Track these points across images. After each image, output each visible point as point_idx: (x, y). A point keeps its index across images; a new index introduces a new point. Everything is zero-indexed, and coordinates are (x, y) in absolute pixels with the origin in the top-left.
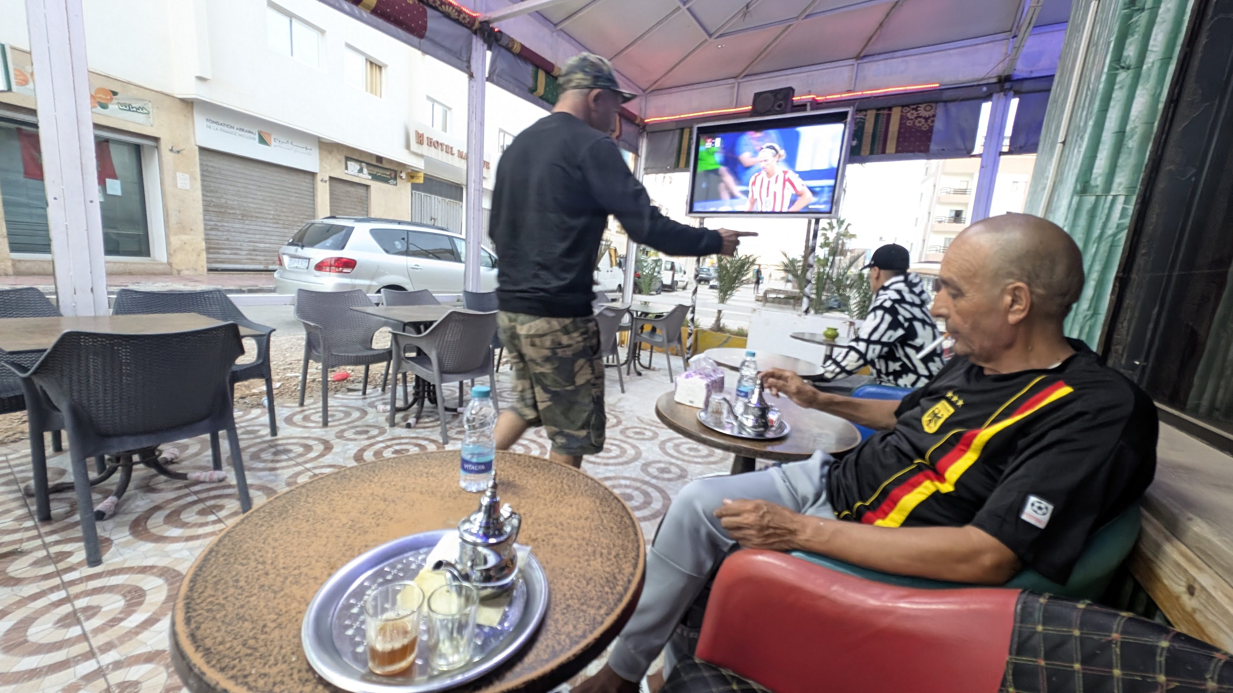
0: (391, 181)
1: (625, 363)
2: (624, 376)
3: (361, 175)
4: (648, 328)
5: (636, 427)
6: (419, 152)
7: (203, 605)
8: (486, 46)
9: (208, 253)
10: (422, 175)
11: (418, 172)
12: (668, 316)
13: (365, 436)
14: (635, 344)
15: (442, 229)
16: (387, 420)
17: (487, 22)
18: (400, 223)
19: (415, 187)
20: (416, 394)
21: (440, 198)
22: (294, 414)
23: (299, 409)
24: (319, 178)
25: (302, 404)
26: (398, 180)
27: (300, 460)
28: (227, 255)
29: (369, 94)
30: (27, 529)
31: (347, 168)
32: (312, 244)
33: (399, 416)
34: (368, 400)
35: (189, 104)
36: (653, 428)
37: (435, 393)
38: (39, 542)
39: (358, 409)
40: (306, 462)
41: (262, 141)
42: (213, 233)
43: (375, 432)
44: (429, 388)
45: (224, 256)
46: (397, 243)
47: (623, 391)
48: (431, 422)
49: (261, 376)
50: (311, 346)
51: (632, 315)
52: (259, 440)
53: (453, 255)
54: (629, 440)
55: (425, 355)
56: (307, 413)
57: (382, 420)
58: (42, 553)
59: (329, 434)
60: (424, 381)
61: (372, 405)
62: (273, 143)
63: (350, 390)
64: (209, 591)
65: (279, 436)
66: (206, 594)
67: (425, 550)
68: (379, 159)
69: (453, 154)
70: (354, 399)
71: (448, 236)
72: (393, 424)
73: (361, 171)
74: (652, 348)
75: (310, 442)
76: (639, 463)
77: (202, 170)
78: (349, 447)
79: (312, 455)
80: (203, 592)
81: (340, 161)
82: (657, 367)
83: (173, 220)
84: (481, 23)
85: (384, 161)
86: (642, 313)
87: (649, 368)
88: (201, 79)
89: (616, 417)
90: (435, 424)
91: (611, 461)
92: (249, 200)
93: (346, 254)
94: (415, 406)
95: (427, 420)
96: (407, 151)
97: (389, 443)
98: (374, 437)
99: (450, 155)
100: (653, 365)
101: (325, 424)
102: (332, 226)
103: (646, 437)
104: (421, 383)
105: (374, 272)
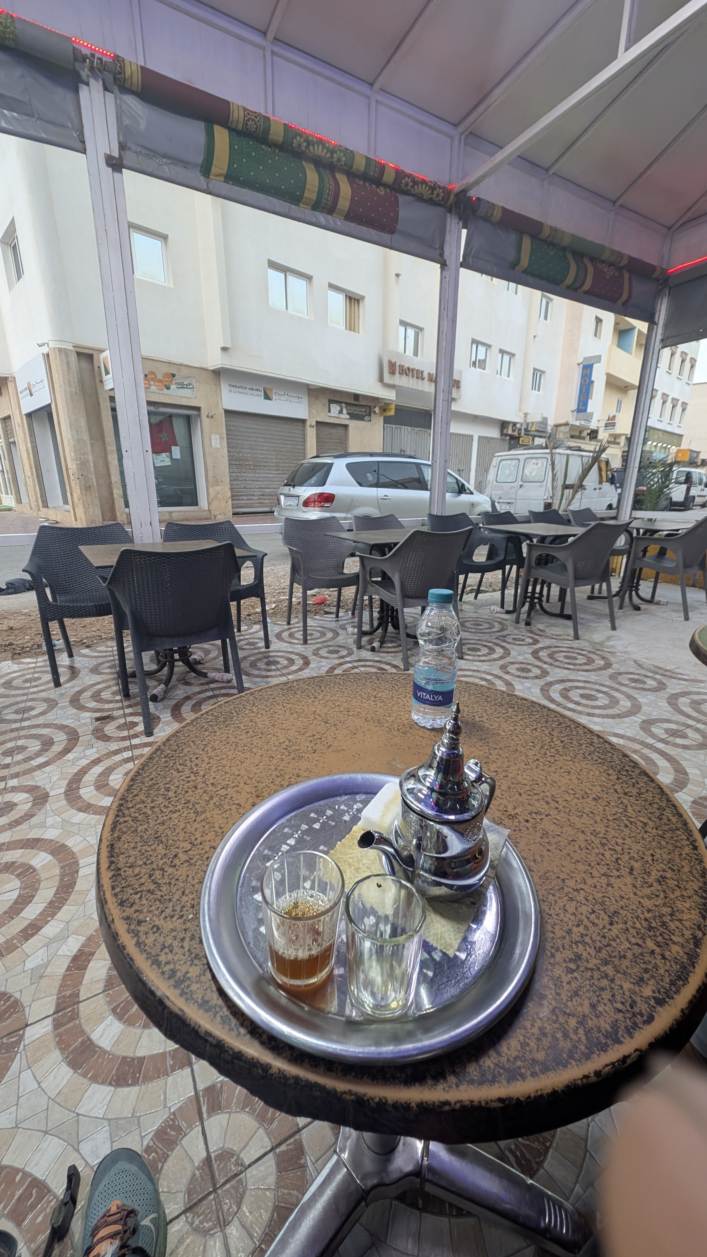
0: (366, 418)
1: (617, 594)
2: (616, 610)
3: (341, 416)
4: (653, 550)
5: (632, 673)
6: (392, 382)
7: (132, 810)
8: (461, 224)
9: (233, 500)
10: (393, 406)
11: (390, 404)
12: (686, 534)
13: (336, 656)
14: (634, 571)
15: (410, 457)
16: (354, 642)
17: (464, 192)
18: (371, 455)
19: (387, 420)
20: (381, 618)
21: (410, 428)
22: (283, 631)
23: (286, 627)
24: (308, 424)
25: (289, 623)
26: (372, 415)
27: (284, 671)
28: (244, 501)
29: (348, 331)
30: (117, 701)
31: (329, 411)
32: (301, 484)
33: (365, 639)
34: (341, 623)
35: (218, 373)
36: (657, 676)
37: (397, 619)
38: (121, 712)
39: (331, 630)
40: (289, 674)
41: (267, 397)
42: (235, 483)
43: (344, 653)
44: (392, 613)
45: (242, 502)
46: (369, 475)
47: (614, 628)
48: (394, 647)
49: (257, 596)
50: (294, 570)
51: (631, 534)
52: (257, 651)
53: (420, 484)
54: (623, 689)
55: (390, 579)
56: (292, 630)
57: (351, 642)
58: (122, 721)
59: (307, 651)
60: (388, 605)
61: (343, 628)
62: (274, 397)
63: (326, 613)
64: (142, 796)
65: (271, 649)
66: (138, 799)
67: (363, 797)
68: (356, 397)
69: (423, 379)
70: (328, 621)
71: (415, 463)
72: (360, 647)
73: (341, 412)
74: (657, 574)
75: (294, 657)
76: (638, 719)
77: (227, 430)
78: (323, 664)
79: (294, 668)
80: (137, 795)
81: (324, 405)
82: (664, 600)
83: (210, 475)
84: (457, 195)
85: (361, 399)
86: (646, 531)
87: (651, 601)
88: (224, 349)
89: (603, 658)
90: (397, 649)
91: (597, 711)
92: (259, 452)
93: (327, 489)
94: (380, 631)
95: (390, 645)
96: (380, 384)
97: (355, 664)
98: (343, 657)
99: (420, 381)
100: (657, 598)
101: (305, 642)
102: (317, 464)
103: (647, 687)
104: (385, 608)
105: (350, 504)
